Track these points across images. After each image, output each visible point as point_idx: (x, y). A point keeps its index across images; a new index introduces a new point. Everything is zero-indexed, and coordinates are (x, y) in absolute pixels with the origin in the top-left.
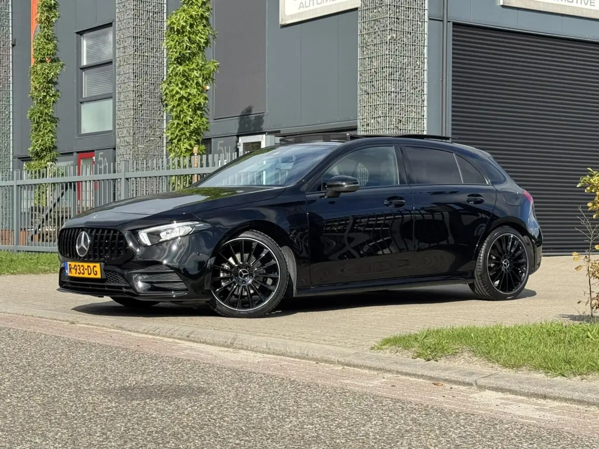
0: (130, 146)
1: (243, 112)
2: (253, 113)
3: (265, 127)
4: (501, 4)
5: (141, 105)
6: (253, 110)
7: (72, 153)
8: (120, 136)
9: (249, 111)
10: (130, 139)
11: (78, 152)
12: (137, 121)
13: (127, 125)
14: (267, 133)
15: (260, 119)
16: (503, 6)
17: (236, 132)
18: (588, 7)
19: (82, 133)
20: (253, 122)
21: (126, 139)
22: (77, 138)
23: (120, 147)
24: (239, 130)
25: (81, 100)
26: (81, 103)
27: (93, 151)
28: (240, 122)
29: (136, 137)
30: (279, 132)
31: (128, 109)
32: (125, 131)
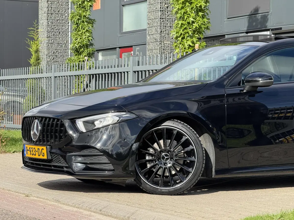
0: (157, 43)
1: (251, 12)
2: (260, 12)
3: (270, 24)
5: (167, 7)
6: (259, 10)
7: (115, 48)
8: (150, 33)
9: (256, 12)
10: (158, 37)
11: (120, 48)
12: (163, 21)
13: (155, 25)
14: (270, 30)
15: (265, 18)
17: (245, 29)
19: (124, 31)
20: (260, 20)
21: (154, 36)
22: (119, 35)
23: (150, 43)
24: (248, 27)
25: (123, 3)
26: (123, 6)
27: (132, 46)
28: (249, 20)
29: (163, 35)
30: (281, 29)
31: (156, 11)
32: (154, 29)
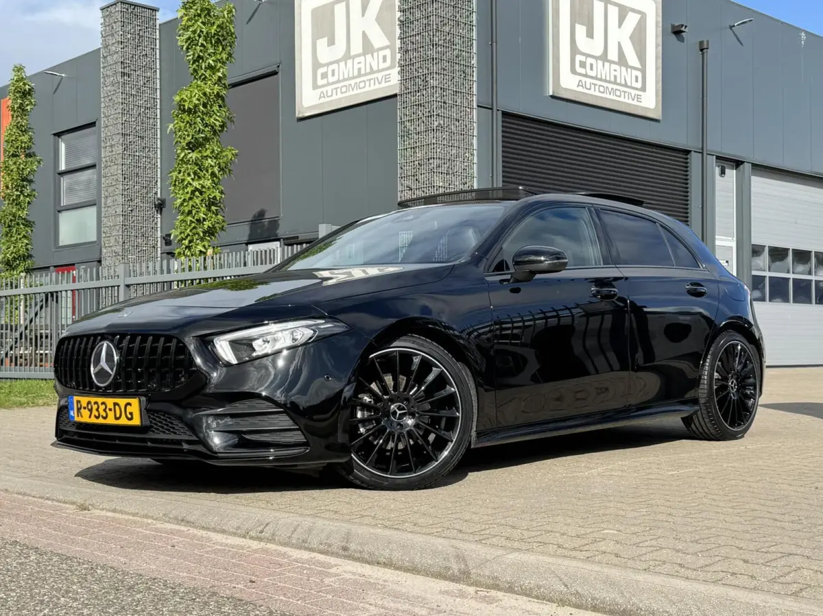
0: (118, 257)
1: (254, 216)
2: (266, 217)
3: (282, 231)
4: (551, 94)
5: (132, 211)
6: (266, 214)
7: (49, 267)
8: (106, 245)
9: (261, 214)
10: (119, 249)
11: (55, 267)
12: (126, 229)
13: (114, 234)
14: (282, 240)
15: (274, 223)
16: (553, 97)
17: (245, 239)
18: (635, 103)
19: (61, 244)
20: (266, 226)
21: (114, 248)
22: (54, 250)
23: (108, 258)
24: (250, 236)
25: (59, 209)
26: (59, 211)
27: (74, 264)
28: (251, 227)
29: (126, 247)
30: (298, 237)
31: (116, 215)
32: (113, 241)
